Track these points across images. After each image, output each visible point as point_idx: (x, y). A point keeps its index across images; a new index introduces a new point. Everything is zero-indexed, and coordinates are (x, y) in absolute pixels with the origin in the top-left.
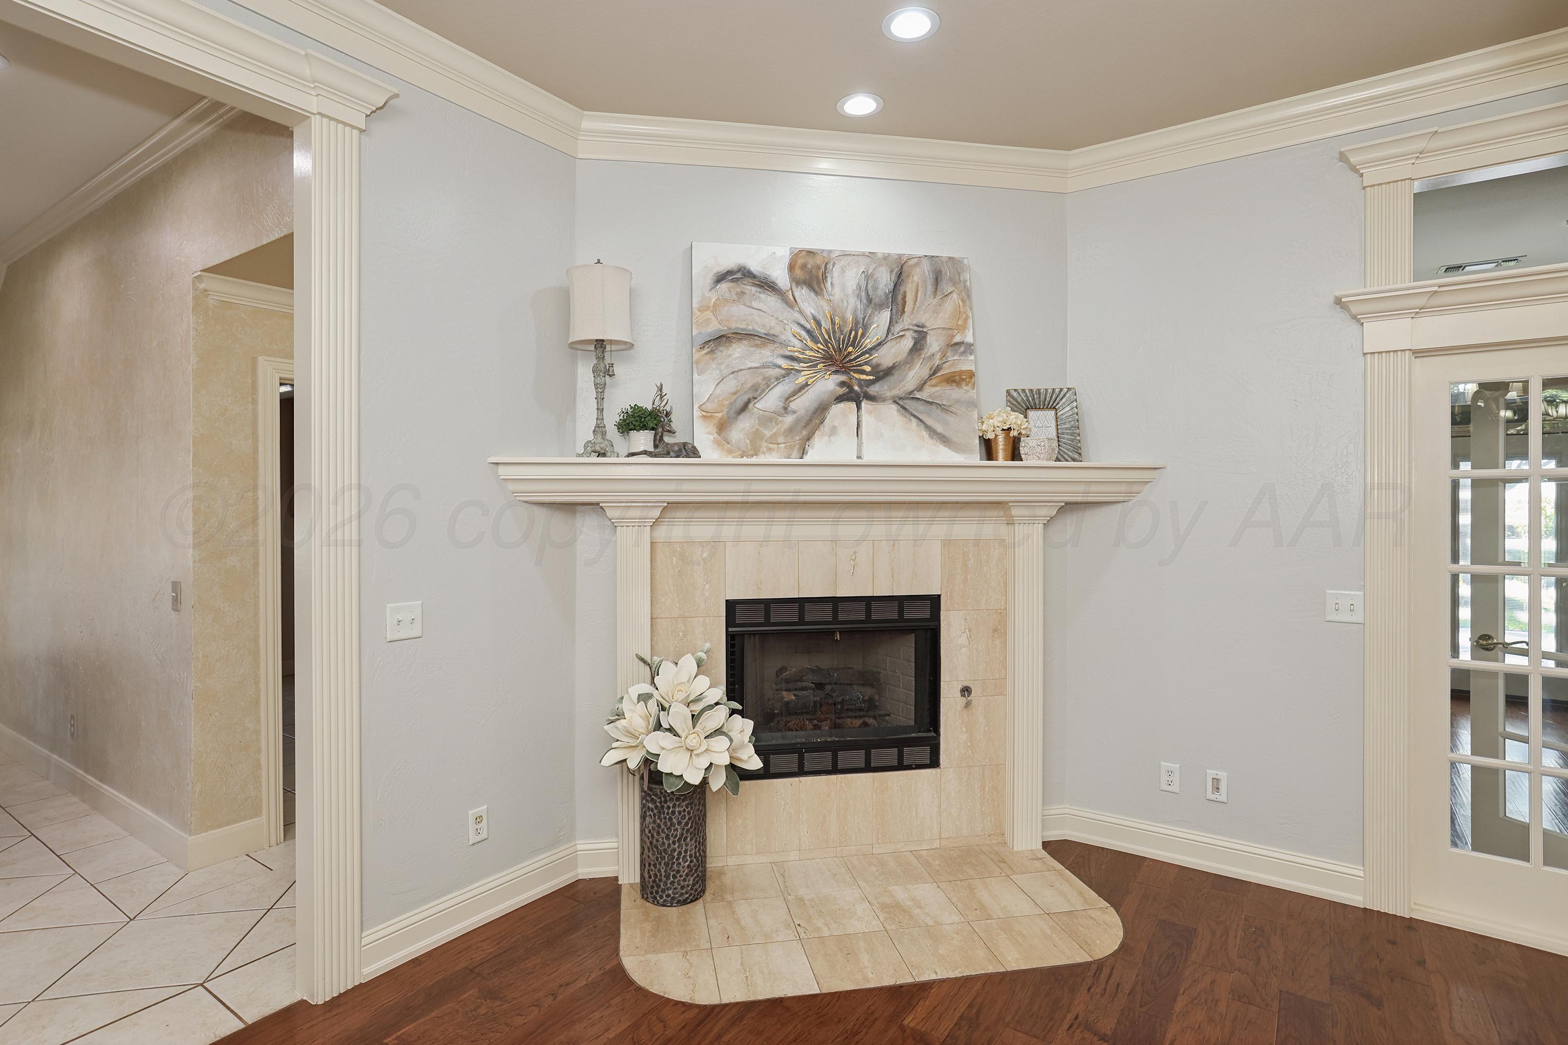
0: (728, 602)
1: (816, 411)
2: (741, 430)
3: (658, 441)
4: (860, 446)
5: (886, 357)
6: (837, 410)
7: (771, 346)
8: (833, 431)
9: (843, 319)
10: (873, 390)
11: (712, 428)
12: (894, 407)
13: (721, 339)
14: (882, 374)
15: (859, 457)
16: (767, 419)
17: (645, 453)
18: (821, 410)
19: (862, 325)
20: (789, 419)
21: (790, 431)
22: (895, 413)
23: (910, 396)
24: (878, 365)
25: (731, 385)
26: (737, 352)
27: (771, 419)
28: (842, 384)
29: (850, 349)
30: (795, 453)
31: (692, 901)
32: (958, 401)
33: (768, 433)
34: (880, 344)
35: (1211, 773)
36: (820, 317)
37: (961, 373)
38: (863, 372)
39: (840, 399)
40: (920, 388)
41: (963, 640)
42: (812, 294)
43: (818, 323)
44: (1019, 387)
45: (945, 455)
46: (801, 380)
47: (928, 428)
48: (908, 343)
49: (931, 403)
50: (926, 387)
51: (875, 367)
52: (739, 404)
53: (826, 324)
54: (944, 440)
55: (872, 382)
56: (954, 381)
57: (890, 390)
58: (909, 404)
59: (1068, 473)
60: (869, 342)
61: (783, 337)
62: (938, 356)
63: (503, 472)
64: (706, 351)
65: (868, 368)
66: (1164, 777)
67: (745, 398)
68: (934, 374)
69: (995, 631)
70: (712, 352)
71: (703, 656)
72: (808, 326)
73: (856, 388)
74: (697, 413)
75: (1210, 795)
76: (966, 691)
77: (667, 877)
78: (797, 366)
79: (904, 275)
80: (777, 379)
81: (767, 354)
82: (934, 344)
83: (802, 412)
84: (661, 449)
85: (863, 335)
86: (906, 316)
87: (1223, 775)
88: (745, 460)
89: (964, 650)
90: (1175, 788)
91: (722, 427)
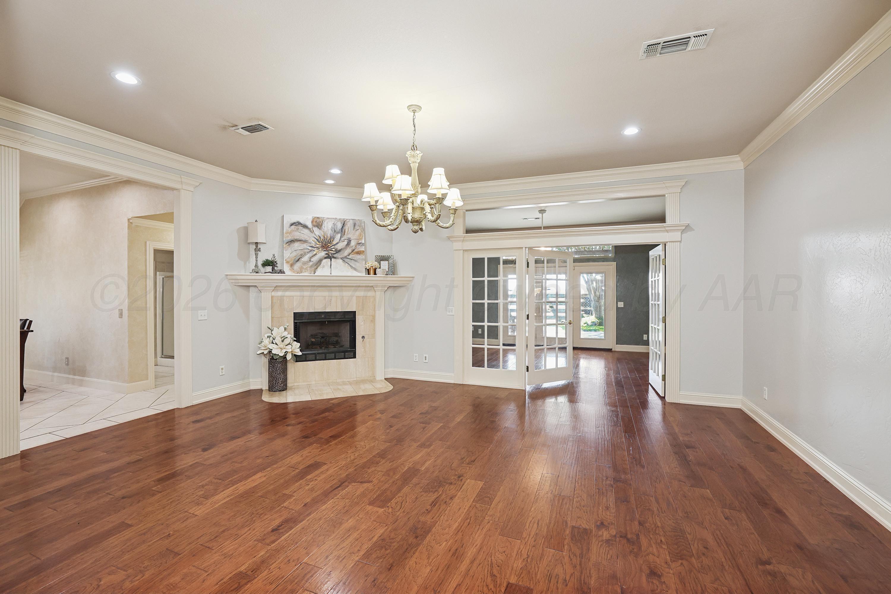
0: (294, 313)
1: (319, 261)
2: (297, 266)
3: (273, 269)
4: (331, 271)
5: (339, 246)
6: (325, 261)
7: (306, 244)
8: (324, 267)
9: (327, 236)
10: (335, 256)
11: (289, 266)
12: (341, 260)
13: (292, 241)
14: (338, 251)
15: (331, 274)
16: (305, 263)
17: (269, 272)
18: (320, 261)
19: (332, 238)
20: (311, 263)
21: (311, 267)
22: (341, 262)
23: (346, 257)
24: (337, 249)
25: (294, 254)
26: (296, 245)
27: (306, 263)
28: (326, 254)
29: (329, 244)
30: (313, 273)
31: (283, 391)
32: (359, 259)
33: (305, 267)
34: (337, 243)
35: (425, 355)
36: (320, 235)
37: (360, 251)
38: (332, 251)
39: (326, 258)
40: (349, 255)
41: (362, 323)
42: (318, 229)
43: (320, 237)
44: (378, 255)
45: (355, 273)
46: (315, 253)
47: (350, 266)
48: (346, 243)
49: (352, 259)
50: (350, 255)
51: (336, 250)
52: (297, 259)
53: (322, 238)
54: (355, 269)
55: (335, 253)
56: (358, 253)
57: (340, 256)
58: (345, 260)
59: (390, 278)
60: (334, 243)
61: (310, 241)
62: (354, 247)
63: (228, 277)
64: (288, 244)
65: (334, 250)
66: (415, 358)
67: (299, 257)
68: (353, 251)
69: (371, 321)
70: (289, 245)
71: (286, 327)
72: (317, 238)
73: (330, 255)
74: (285, 262)
75: (425, 361)
76: (363, 337)
77: (276, 384)
78: (313, 249)
79: (345, 225)
80: (308, 252)
81: (305, 246)
82: (353, 243)
83: (315, 262)
84: (274, 271)
85: (333, 241)
86: (345, 236)
87: (427, 356)
88: (298, 274)
89: (363, 326)
90: (417, 360)
91: (292, 265)
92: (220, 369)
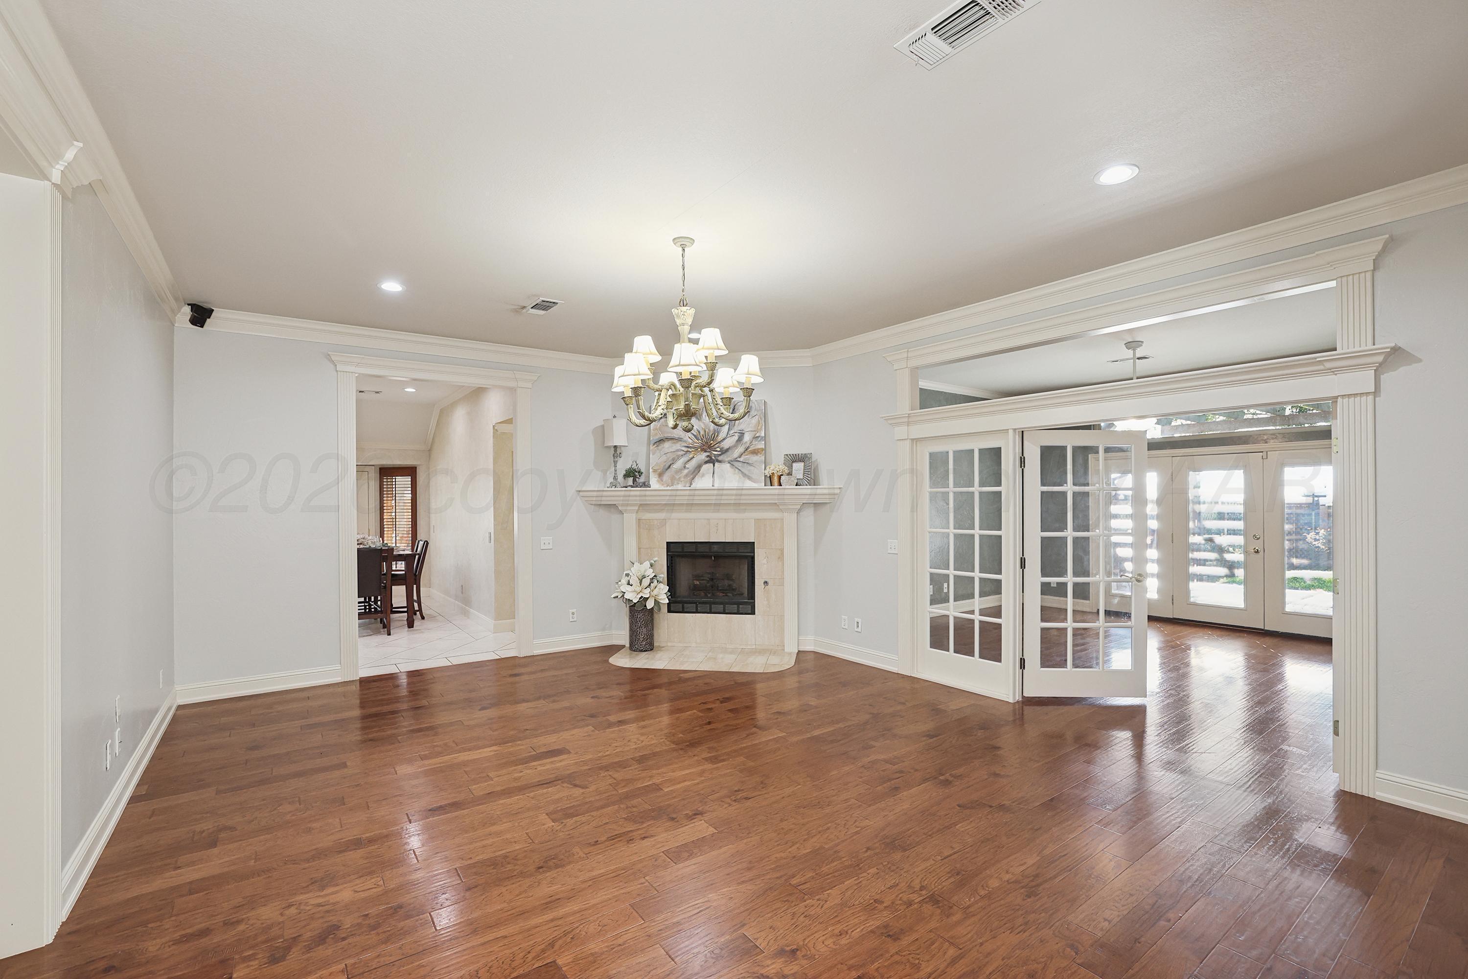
0: (668, 543)
1: (696, 468)
2: (666, 477)
3: (634, 481)
4: (713, 481)
5: (726, 444)
6: (705, 467)
7: (680, 443)
8: (703, 475)
9: (709, 430)
10: (720, 458)
11: (657, 476)
12: (729, 464)
13: (661, 441)
14: (724, 452)
15: (713, 486)
16: (679, 471)
17: (630, 486)
18: (699, 467)
19: (716, 433)
20: (686, 471)
21: (686, 475)
22: (729, 467)
23: (736, 460)
24: (723, 448)
25: (664, 458)
26: (667, 445)
27: (678, 472)
28: (708, 456)
29: (712, 442)
30: (688, 485)
32: (756, 461)
33: (677, 477)
34: (724, 439)
35: (856, 620)
36: (699, 430)
37: (758, 449)
38: (716, 451)
39: (706, 462)
40: (740, 457)
41: (765, 561)
42: (697, 421)
43: (699, 432)
44: (791, 453)
45: (748, 484)
46: (691, 456)
47: (742, 472)
48: (736, 438)
49: (745, 462)
50: (743, 456)
51: (721, 449)
52: (667, 466)
53: (702, 433)
54: (749, 478)
55: (720, 455)
56: (755, 453)
57: (727, 457)
58: (736, 464)
59: (806, 490)
60: (720, 438)
61: (685, 439)
62: (749, 443)
63: (581, 494)
64: (655, 445)
65: (718, 449)
66: (843, 623)
67: (669, 464)
68: (746, 450)
69: (779, 558)
70: (657, 446)
71: (653, 562)
72: (695, 434)
73: (713, 458)
74: (651, 470)
75: (856, 630)
76: (766, 583)
78: (689, 450)
79: (735, 410)
80: (682, 455)
81: (678, 446)
82: (747, 438)
83: (690, 469)
84: (635, 484)
85: (717, 436)
86: (735, 427)
87: (860, 621)
88: (668, 488)
89: (765, 566)
90: (846, 627)
91: (661, 475)
92: (571, 614)
